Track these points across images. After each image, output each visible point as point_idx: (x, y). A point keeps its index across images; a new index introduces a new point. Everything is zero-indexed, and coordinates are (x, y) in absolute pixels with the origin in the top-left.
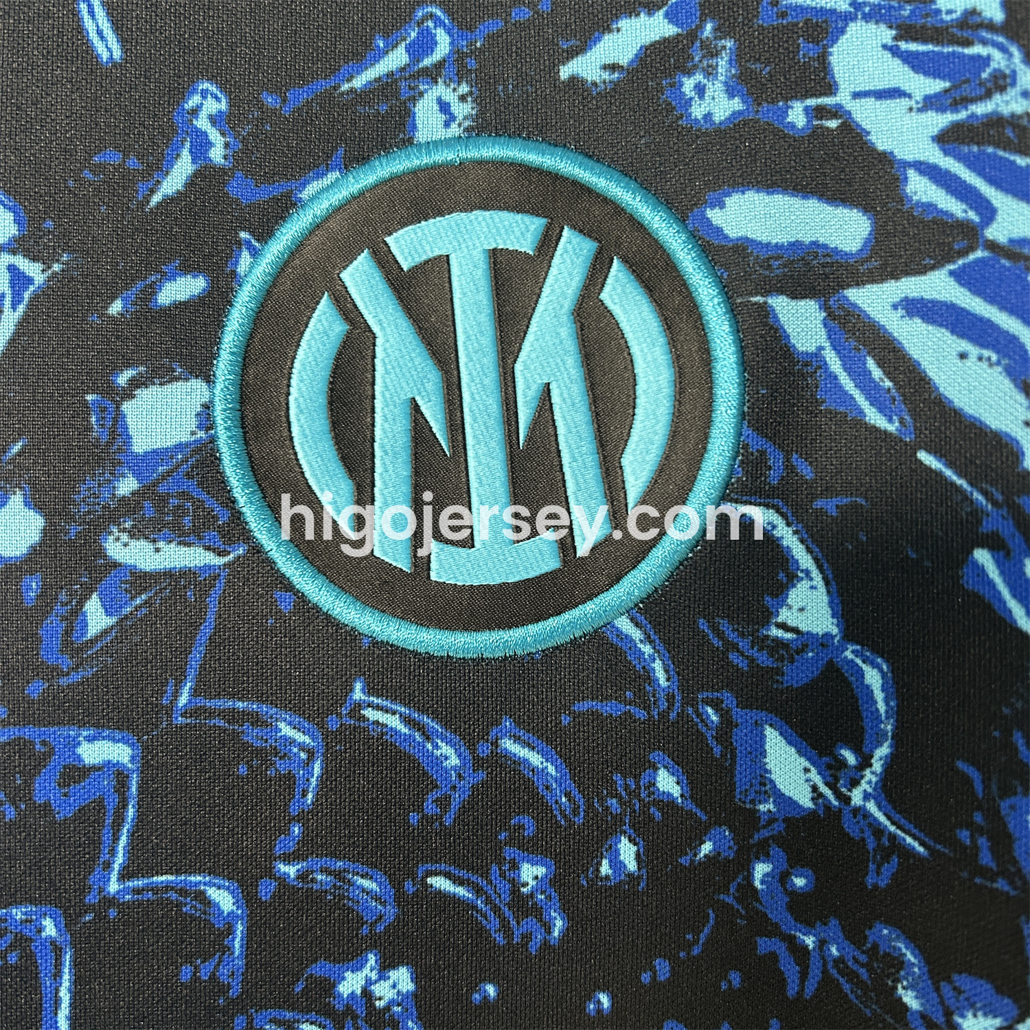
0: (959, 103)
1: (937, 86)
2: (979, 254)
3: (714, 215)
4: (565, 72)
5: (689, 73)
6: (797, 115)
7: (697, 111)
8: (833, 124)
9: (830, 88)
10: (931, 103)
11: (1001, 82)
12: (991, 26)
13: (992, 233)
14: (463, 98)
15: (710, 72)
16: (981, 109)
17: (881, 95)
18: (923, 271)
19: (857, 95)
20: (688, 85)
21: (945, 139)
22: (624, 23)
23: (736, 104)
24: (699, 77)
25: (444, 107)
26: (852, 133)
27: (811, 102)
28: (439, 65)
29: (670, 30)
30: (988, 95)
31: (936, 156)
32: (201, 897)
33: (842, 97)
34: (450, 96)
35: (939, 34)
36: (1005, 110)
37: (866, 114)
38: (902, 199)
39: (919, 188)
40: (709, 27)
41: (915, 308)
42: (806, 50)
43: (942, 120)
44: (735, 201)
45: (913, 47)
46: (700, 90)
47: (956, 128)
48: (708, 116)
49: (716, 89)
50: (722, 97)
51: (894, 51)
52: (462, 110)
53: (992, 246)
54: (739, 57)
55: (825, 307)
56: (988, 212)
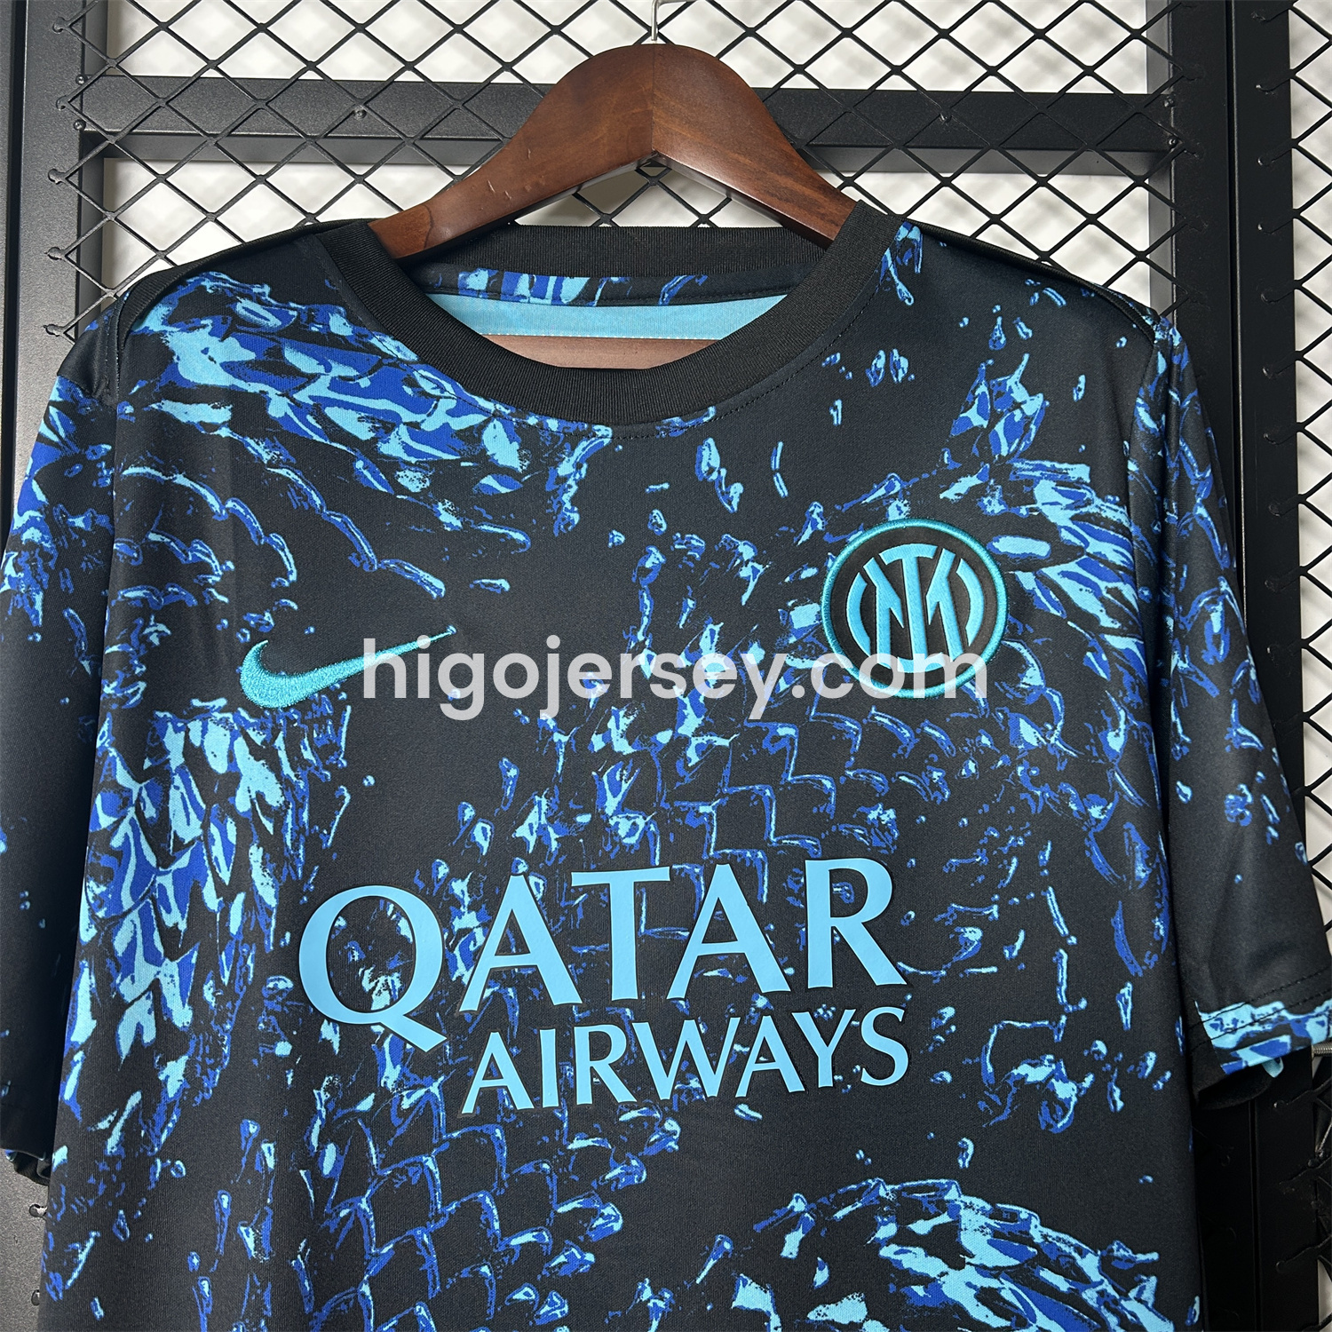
0: (1077, 508)
1: (1071, 501)
2: (1085, 557)
3: (996, 545)
4: (942, 496)
5: (986, 497)
6: (1023, 511)
7: (989, 510)
8: (1036, 514)
9: (1034, 502)
10: (1068, 507)
11: (1089, 502)
12: (1086, 484)
13: (1088, 550)
14: (905, 505)
15: (993, 496)
16: (1084, 510)
17: (1052, 504)
18: (1068, 562)
19: (1043, 504)
20: (985, 501)
21: (1072, 519)
22: (962, 479)
23: (1002, 507)
24: (989, 498)
25: (899, 508)
26: (1042, 517)
27: (1028, 506)
28: (897, 493)
29: (979, 482)
30: (1085, 506)
31: (1070, 524)
32: (820, 782)
33: (1038, 505)
34: (901, 505)
35: (1070, 484)
36: (1091, 511)
37: (1046, 510)
38: (1060, 538)
39: (1065, 535)
40: (992, 481)
41: (1065, 574)
42: (1026, 489)
43: (1073, 513)
44: (1002, 540)
45: (1062, 488)
46: (990, 502)
47: (1076, 515)
48: (993, 511)
49: (995, 502)
50: (997, 505)
51: (1056, 490)
52: (905, 509)
53: (1088, 554)
54: (1003, 491)
55: (1035, 574)
56: (1087, 544)
